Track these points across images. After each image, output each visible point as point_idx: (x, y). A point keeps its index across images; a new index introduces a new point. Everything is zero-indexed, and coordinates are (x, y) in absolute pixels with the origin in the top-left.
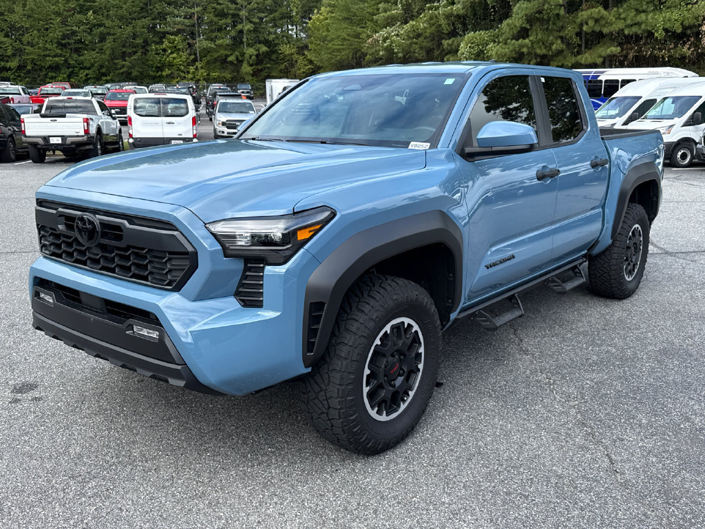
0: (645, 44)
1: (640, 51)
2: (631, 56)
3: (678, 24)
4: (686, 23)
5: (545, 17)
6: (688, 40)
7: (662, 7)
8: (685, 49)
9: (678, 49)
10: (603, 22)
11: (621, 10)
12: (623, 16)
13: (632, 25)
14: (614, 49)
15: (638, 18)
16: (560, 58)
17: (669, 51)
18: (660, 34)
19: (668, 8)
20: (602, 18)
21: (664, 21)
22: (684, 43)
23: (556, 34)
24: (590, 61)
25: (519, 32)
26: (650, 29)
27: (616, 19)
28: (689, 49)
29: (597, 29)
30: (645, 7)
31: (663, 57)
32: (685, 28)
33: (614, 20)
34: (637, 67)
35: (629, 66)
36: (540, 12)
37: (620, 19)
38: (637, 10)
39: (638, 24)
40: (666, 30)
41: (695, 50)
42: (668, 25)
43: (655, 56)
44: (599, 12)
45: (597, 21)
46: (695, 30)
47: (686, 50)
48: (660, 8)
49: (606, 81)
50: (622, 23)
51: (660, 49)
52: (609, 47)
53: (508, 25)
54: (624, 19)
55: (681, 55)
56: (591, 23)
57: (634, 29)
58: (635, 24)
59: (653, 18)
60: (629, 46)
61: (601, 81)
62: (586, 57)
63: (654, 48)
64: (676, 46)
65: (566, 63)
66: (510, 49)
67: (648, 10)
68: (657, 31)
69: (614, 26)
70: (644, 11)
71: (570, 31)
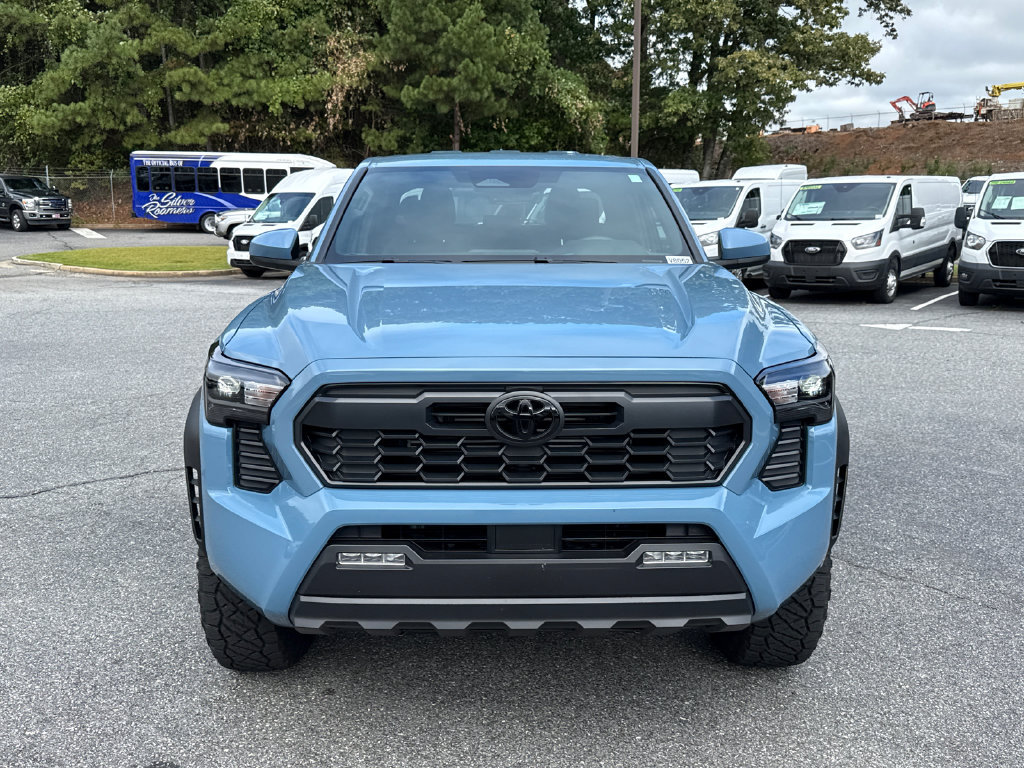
0: (258, 121)
1: (253, 130)
2: (242, 137)
3: (299, 98)
4: (308, 97)
5: (112, 74)
6: (312, 120)
7: (273, 74)
8: (309, 132)
9: (300, 130)
10: (202, 89)
11: (222, 73)
12: (226, 81)
13: (240, 95)
14: (221, 127)
15: (247, 85)
16: (138, 134)
17: (290, 131)
18: (275, 109)
19: (282, 76)
20: (200, 82)
21: (281, 92)
22: (307, 124)
23: (131, 99)
24: (188, 141)
25: (68, 91)
26: (264, 100)
27: (218, 84)
28: (314, 131)
29: (195, 98)
30: (252, 72)
31: (284, 140)
32: (308, 104)
33: (216, 86)
34: (251, 151)
35: (241, 150)
36: (102, 65)
37: (223, 85)
38: (242, 75)
39: (248, 93)
40: (283, 104)
41: (321, 133)
42: (287, 99)
43: (274, 139)
44: (196, 72)
45: (193, 85)
46: (319, 107)
47: (311, 132)
48: (271, 75)
49: (223, 170)
50: (228, 91)
51: (278, 130)
52: (212, 123)
53: (53, 79)
54: (228, 85)
55: (305, 138)
56: (186, 88)
57: (244, 100)
58: (244, 93)
59: (266, 86)
60: (238, 122)
61: (215, 170)
62: (181, 135)
63: (270, 128)
64: (297, 127)
65: (147, 142)
66: (60, 118)
67: (257, 76)
68: (273, 104)
69: (218, 95)
70: (251, 77)
71: (152, 95)
